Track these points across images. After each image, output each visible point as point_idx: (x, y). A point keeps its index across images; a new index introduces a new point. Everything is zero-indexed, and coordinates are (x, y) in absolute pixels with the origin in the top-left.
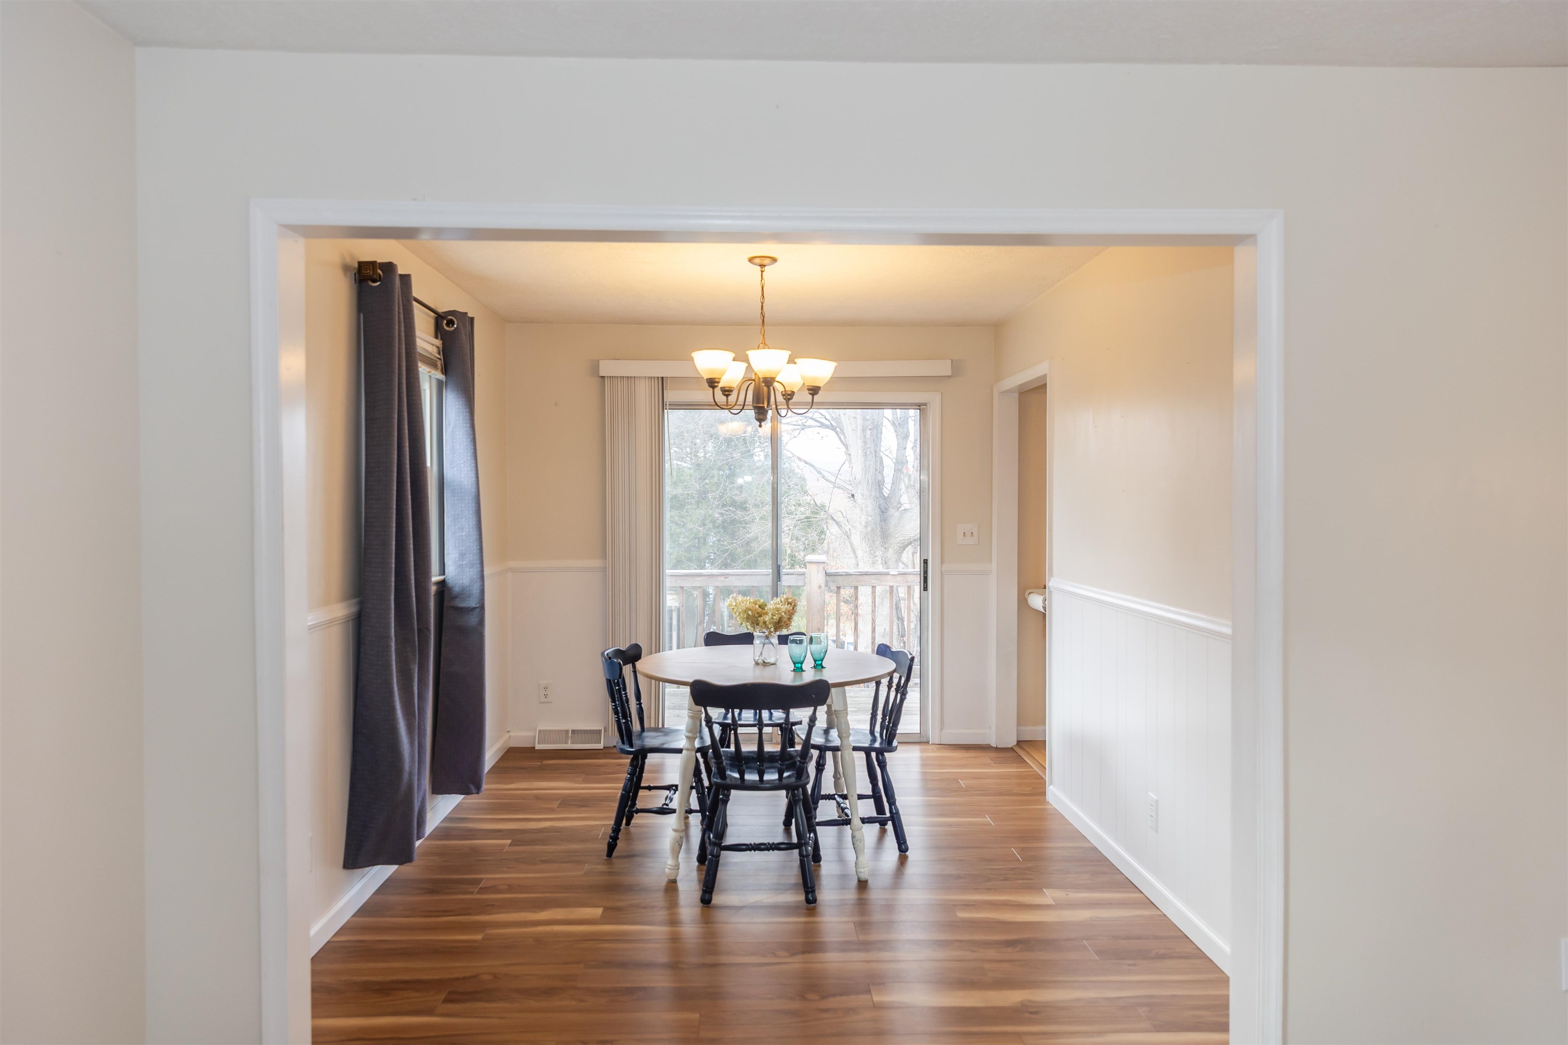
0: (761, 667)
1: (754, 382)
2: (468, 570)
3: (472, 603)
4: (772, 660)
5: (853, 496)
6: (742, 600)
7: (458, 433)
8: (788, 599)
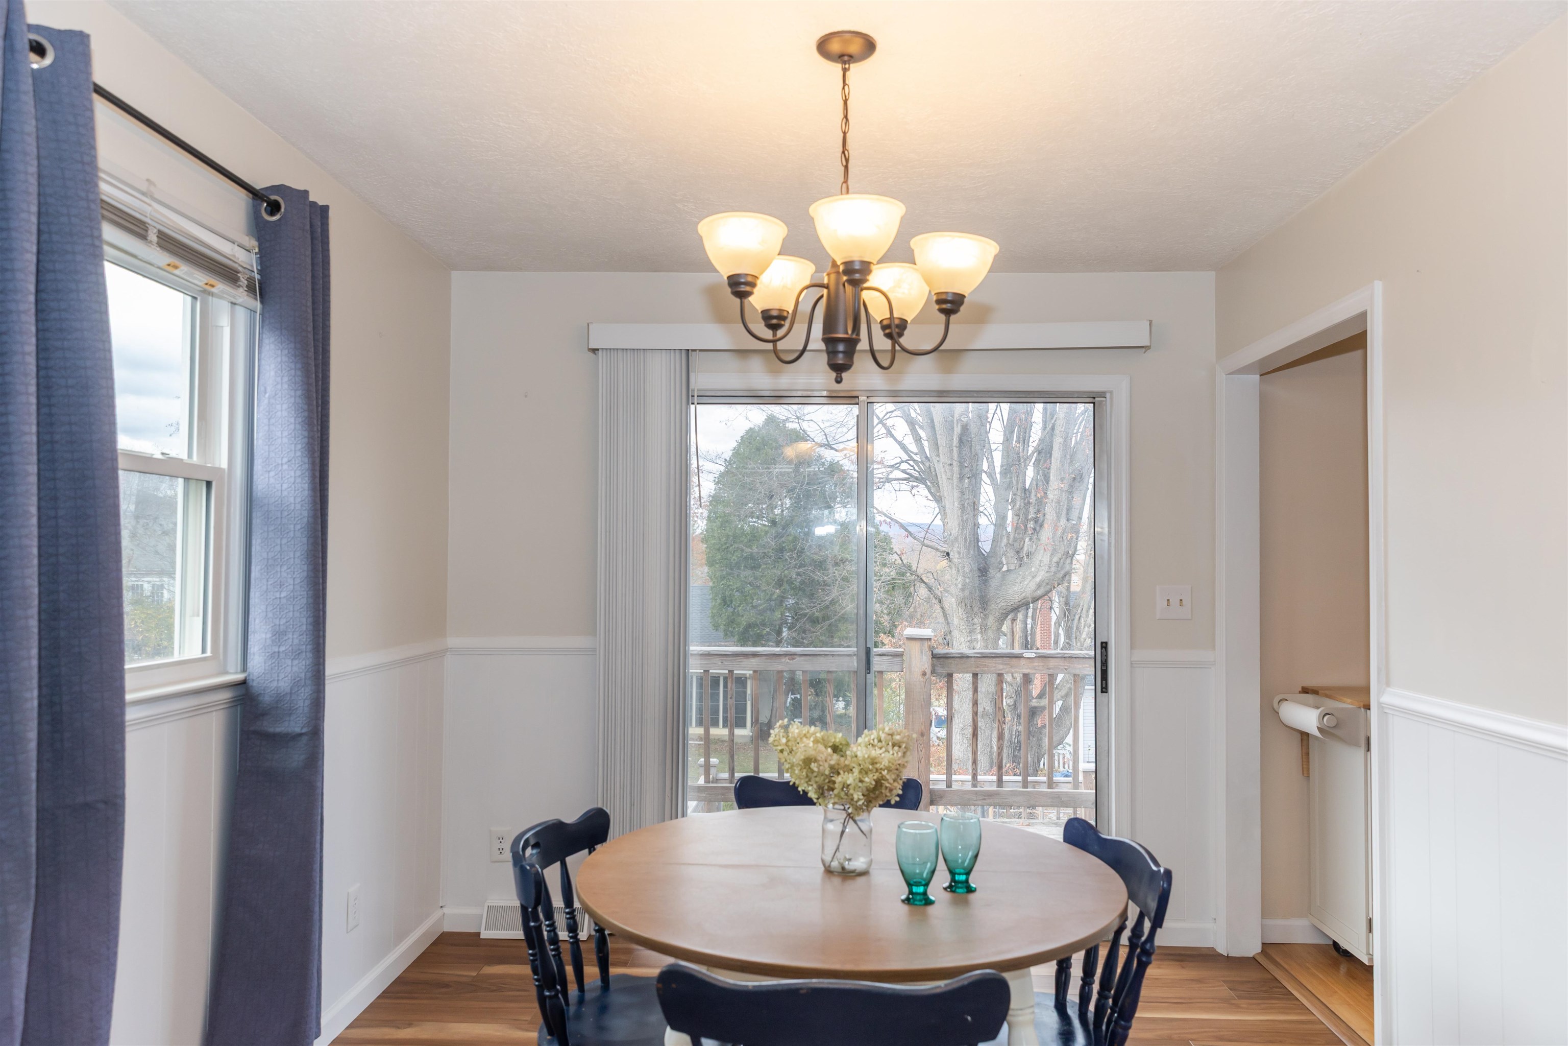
0: (837, 881)
1: (825, 291)
2: (289, 662)
3: (296, 725)
4: (858, 864)
5: (948, 554)
6: (799, 734)
7: (279, 407)
8: (892, 735)
